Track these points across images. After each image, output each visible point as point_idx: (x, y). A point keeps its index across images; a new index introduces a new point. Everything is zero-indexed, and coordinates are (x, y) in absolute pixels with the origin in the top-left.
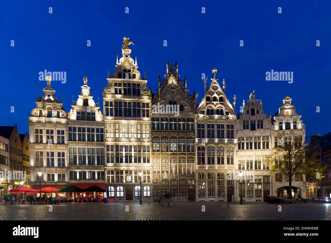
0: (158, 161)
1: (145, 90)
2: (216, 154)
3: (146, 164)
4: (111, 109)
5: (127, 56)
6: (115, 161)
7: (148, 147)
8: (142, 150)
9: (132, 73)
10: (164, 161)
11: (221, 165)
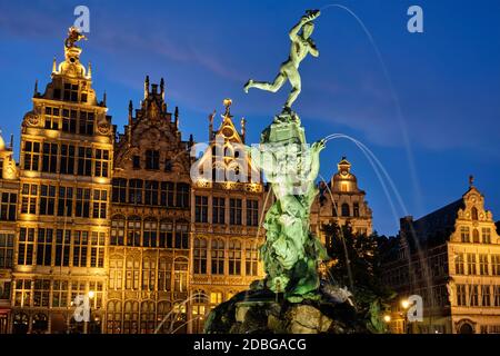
0: (120, 264)
1: (103, 126)
2: (226, 255)
3: (97, 270)
4: (36, 158)
5: (72, 60)
6: (34, 260)
7: (103, 235)
8: (90, 241)
9: (80, 93)
10: (130, 264)
11: (235, 277)
